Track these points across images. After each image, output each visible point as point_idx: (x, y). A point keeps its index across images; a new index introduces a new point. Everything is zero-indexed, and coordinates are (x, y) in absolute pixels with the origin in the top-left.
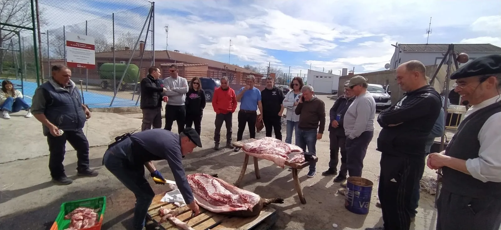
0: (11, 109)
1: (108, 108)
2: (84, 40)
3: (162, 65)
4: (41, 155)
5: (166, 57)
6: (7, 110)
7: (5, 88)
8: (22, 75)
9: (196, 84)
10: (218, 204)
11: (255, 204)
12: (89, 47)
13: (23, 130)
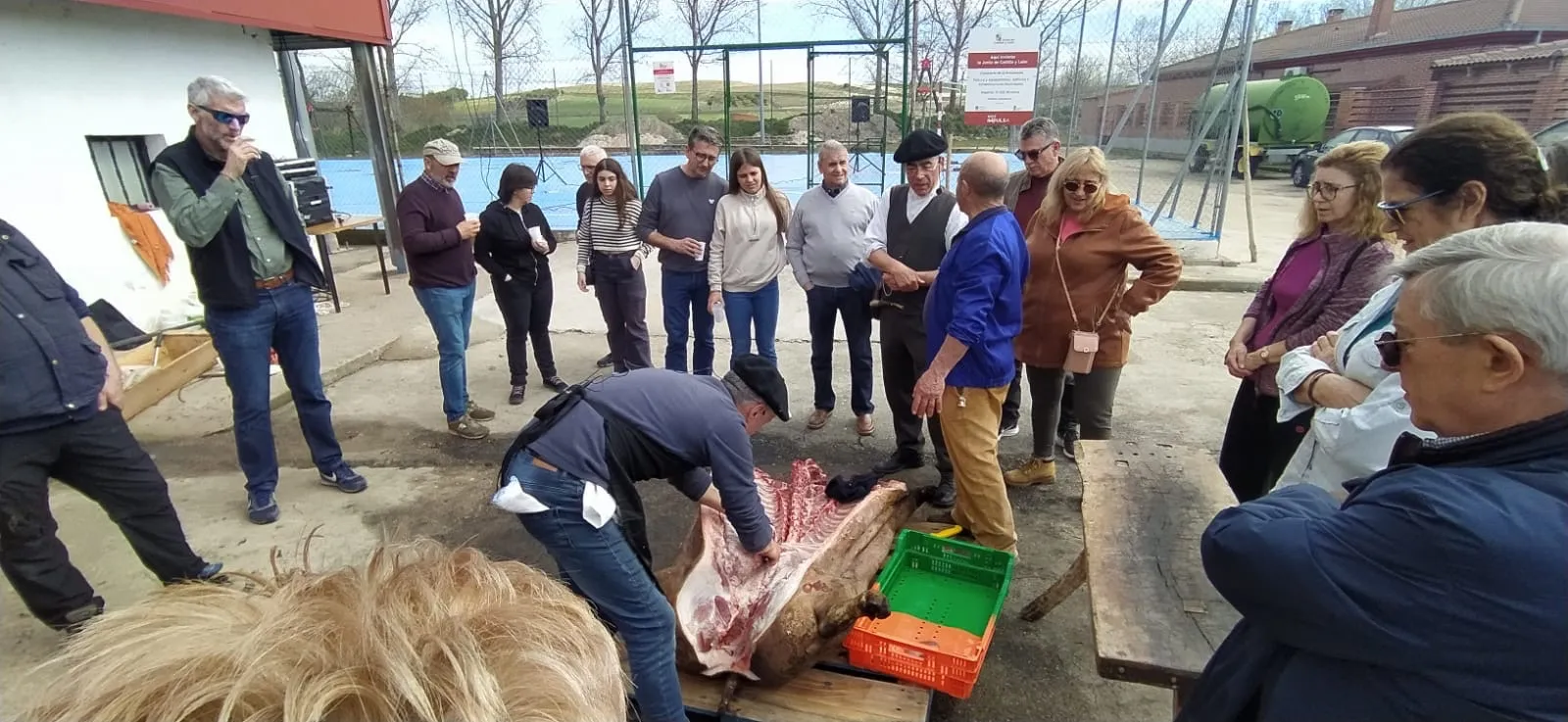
3: (1440, 62)
12: (1022, 62)
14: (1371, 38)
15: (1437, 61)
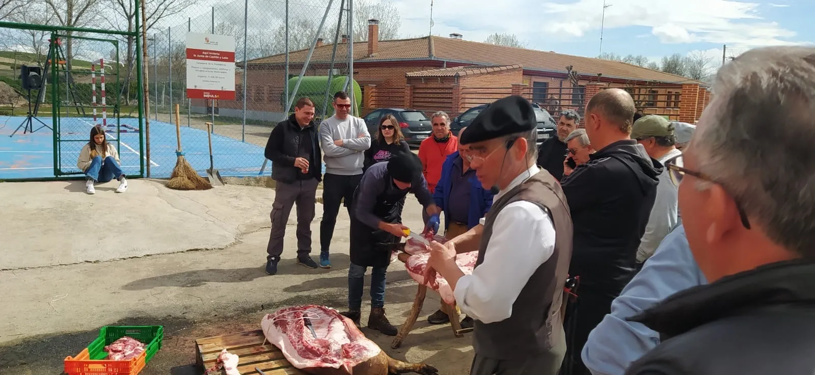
0: (96, 178)
1: (255, 178)
2: (217, 44)
3: (410, 74)
4: (117, 256)
5: (423, 55)
6: (91, 179)
7: (94, 140)
8: (118, 115)
9: (387, 129)
10: (307, 356)
11: (360, 362)
12: (224, 58)
13: (106, 214)
14: (371, 56)
15: (408, 73)
